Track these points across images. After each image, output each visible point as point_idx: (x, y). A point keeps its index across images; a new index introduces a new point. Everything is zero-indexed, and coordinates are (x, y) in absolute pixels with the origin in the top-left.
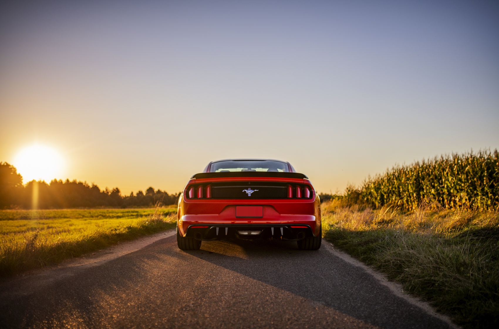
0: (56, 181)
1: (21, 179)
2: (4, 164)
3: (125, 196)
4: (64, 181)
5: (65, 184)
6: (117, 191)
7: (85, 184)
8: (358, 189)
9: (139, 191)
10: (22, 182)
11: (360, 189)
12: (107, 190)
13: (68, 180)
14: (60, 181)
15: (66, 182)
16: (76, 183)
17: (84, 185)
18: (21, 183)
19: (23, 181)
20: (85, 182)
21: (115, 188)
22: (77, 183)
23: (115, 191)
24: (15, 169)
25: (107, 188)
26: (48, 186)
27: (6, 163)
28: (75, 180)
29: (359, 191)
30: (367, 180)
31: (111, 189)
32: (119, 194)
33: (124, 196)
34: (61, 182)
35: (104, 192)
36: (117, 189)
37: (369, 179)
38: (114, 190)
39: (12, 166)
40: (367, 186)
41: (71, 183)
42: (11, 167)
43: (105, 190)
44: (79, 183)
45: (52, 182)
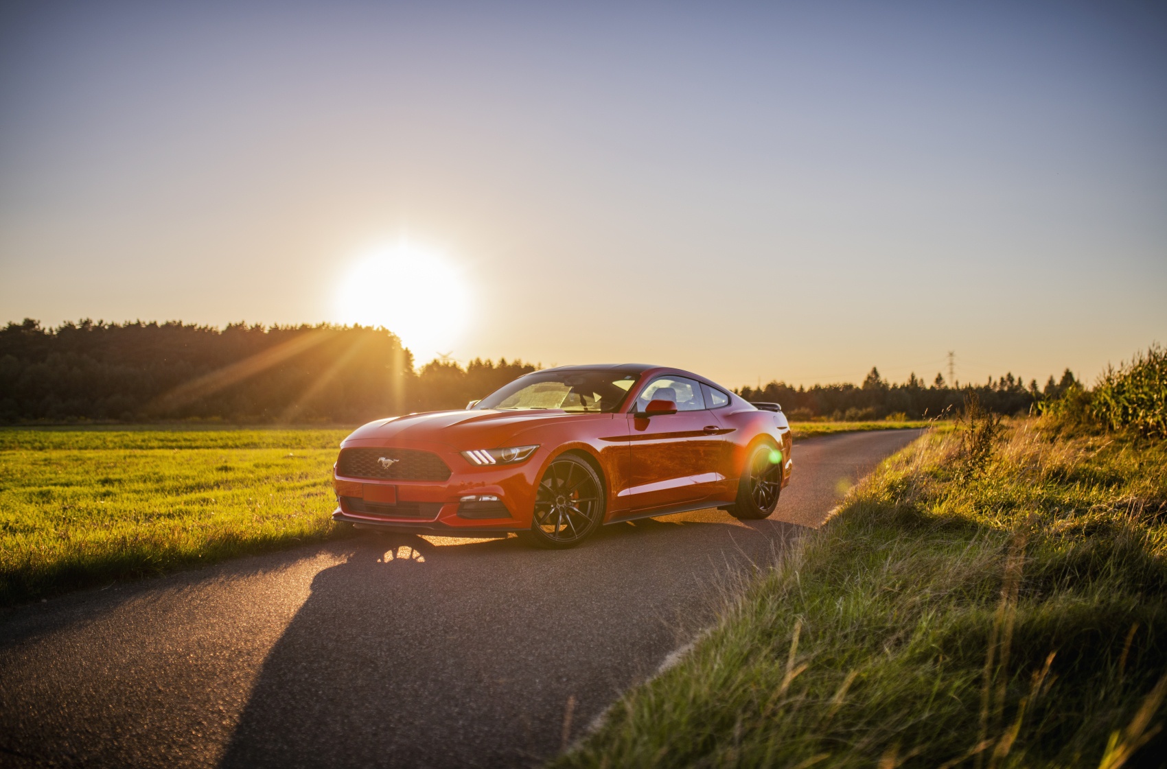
0: (478, 362)
1: (411, 359)
2: (378, 329)
4: (496, 364)
5: (498, 369)
10: (412, 366)
13: (503, 361)
14: (488, 363)
16: (520, 366)
19: (414, 363)
22: (523, 367)
24: (398, 338)
26: (464, 373)
27: (382, 327)
28: (518, 360)
34: (491, 365)
39: (394, 333)
41: (509, 366)
42: (392, 334)
44: (526, 367)
45: (471, 364)
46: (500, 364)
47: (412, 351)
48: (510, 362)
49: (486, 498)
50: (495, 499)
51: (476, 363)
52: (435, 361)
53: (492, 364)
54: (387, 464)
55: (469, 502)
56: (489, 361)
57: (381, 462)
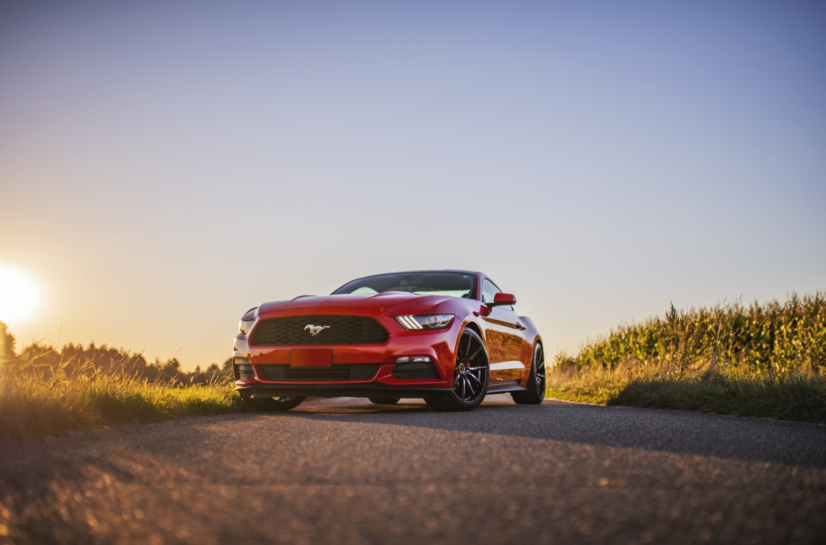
3: (189, 372)
4: (86, 347)
5: (87, 351)
6: (175, 364)
7: (122, 351)
8: (572, 357)
9: (212, 364)
10: (14, 348)
11: (575, 357)
12: (157, 362)
13: (92, 346)
14: (79, 347)
15: (89, 349)
16: (106, 350)
17: (119, 353)
18: (12, 349)
19: (15, 346)
20: (122, 348)
21: (171, 359)
22: (108, 350)
23: (171, 365)
25: (158, 358)
26: (58, 354)
28: (105, 345)
29: (573, 359)
30: (585, 344)
31: (164, 361)
32: (179, 369)
33: (187, 373)
34: (81, 348)
35: (152, 365)
36: (175, 360)
37: (587, 342)
38: (170, 362)
40: (584, 352)
41: (97, 349)
43: (154, 362)
44: (111, 350)
45: (65, 347)
46: (89, 347)
47: (15, 337)
48: (98, 346)
49: (420, 359)
50: (427, 360)
51: (70, 347)
52: (34, 344)
53: (83, 348)
54: (315, 331)
55: (404, 363)
56: (80, 345)
57: (308, 329)
